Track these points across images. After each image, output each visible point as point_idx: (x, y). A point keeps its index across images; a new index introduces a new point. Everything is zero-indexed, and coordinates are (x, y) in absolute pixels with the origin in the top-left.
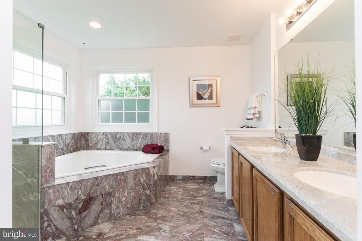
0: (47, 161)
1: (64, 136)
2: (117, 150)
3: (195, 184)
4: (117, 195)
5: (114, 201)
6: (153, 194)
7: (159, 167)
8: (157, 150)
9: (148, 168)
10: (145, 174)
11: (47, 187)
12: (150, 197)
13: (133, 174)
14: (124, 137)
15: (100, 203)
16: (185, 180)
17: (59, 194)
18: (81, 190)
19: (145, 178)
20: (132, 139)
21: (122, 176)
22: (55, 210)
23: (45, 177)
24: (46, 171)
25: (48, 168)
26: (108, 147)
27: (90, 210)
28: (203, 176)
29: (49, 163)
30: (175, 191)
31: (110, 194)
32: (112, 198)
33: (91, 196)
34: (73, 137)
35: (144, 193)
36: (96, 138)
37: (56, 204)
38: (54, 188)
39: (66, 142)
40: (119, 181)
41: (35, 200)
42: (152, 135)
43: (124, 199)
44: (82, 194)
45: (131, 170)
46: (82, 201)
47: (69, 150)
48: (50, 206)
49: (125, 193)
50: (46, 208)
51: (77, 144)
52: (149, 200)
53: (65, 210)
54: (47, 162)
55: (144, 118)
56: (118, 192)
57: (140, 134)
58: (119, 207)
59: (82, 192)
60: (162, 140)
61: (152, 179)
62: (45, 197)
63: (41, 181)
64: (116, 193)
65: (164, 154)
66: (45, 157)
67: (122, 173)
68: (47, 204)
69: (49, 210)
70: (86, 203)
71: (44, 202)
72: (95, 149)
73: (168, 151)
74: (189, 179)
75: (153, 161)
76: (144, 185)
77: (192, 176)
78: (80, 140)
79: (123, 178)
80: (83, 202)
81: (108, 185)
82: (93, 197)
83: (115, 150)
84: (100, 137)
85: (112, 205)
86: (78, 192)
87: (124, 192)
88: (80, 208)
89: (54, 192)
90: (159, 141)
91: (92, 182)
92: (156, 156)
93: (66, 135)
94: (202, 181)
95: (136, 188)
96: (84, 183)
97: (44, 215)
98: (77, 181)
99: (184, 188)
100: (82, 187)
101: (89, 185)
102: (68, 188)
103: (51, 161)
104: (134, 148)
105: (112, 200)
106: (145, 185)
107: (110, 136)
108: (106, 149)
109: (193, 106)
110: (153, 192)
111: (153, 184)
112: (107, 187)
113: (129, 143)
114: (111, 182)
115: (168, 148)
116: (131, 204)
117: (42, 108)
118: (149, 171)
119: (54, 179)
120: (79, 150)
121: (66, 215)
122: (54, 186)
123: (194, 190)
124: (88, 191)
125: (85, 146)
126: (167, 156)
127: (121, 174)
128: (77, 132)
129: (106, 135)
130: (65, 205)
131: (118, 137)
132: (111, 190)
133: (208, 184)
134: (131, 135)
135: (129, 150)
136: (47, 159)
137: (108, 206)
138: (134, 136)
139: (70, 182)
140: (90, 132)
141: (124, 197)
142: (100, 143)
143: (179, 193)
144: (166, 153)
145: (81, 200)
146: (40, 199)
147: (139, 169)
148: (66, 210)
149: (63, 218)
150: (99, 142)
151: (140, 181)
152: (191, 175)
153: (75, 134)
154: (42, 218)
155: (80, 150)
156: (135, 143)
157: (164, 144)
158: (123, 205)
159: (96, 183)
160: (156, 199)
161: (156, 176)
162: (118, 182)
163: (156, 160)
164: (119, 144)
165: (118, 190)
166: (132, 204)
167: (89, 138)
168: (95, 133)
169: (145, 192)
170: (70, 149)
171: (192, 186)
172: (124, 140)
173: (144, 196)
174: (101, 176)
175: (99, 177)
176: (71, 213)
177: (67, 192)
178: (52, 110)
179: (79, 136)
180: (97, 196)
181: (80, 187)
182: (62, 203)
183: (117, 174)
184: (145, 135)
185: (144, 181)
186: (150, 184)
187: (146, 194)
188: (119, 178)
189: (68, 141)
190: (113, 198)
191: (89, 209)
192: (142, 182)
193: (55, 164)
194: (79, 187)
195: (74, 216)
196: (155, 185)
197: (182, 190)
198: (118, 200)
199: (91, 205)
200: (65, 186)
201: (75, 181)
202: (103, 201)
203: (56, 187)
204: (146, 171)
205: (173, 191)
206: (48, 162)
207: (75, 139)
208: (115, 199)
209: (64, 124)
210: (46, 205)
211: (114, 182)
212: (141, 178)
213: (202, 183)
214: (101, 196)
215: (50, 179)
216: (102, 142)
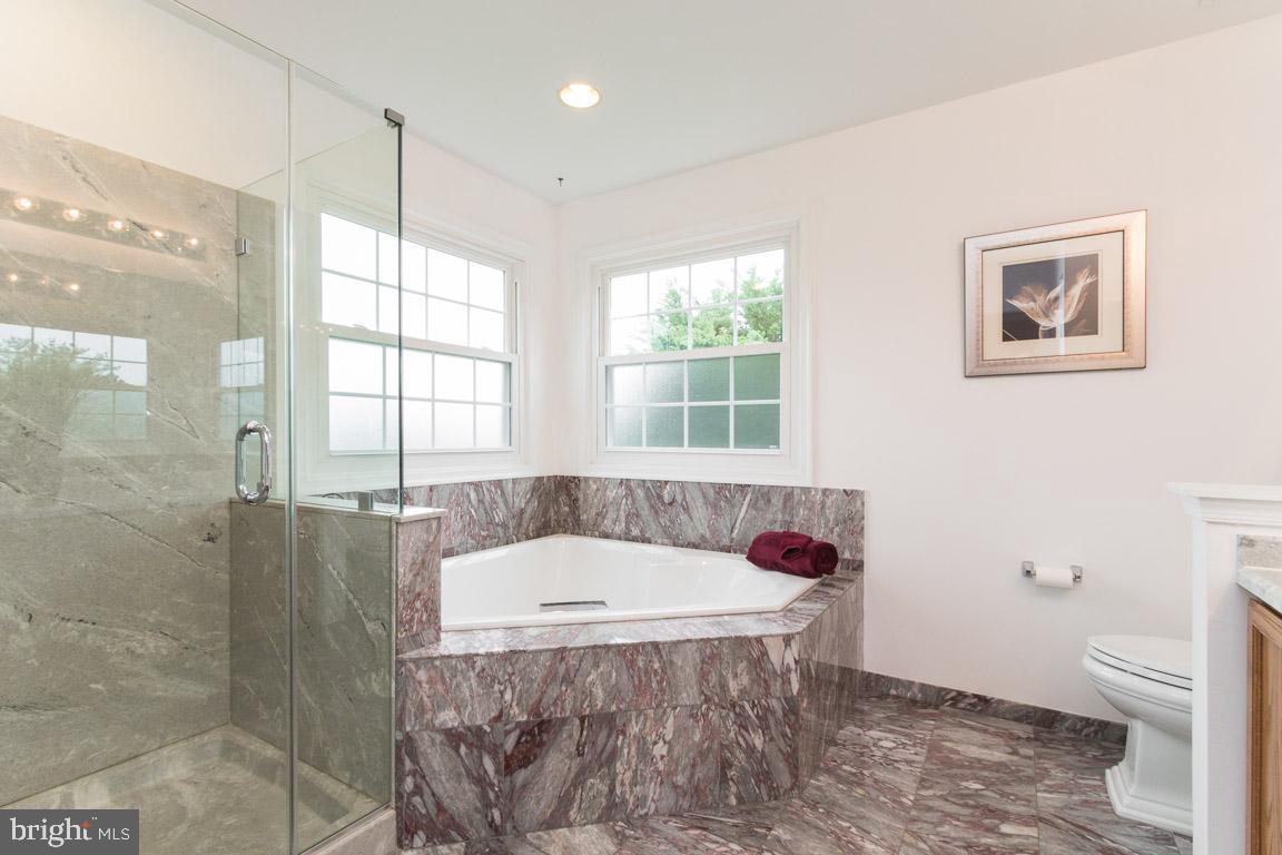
0: (414, 572)
1: (510, 485)
2: (663, 544)
3: (990, 739)
4: (634, 729)
5: (626, 751)
6: (780, 750)
7: (811, 639)
8: (807, 562)
9: (759, 640)
10: (744, 664)
11: (411, 660)
12: (767, 764)
13: (697, 655)
14: (685, 496)
15: (573, 749)
16: (937, 707)
17: (447, 691)
18: (513, 689)
19: (745, 680)
20: (715, 506)
21: (655, 659)
22: (433, 740)
23: (407, 626)
24: (410, 606)
25: (419, 594)
26: (635, 532)
27: (542, 766)
28: (1035, 708)
29: (419, 579)
30: (885, 756)
31: (609, 722)
32: (618, 738)
33: (545, 716)
34: (534, 489)
35: (740, 739)
36: (599, 496)
37: (437, 723)
38: (429, 665)
39: (516, 505)
40: (643, 679)
41: (383, 696)
42: (788, 495)
43: (660, 750)
44: (514, 704)
45: (689, 641)
46: (514, 729)
47: (522, 530)
48: (421, 725)
49: (665, 728)
50: (408, 729)
51: (546, 511)
52: (765, 777)
53: (463, 749)
54: (415, 576)
55: (761, 429)
56: (638, 717)
57: (743, 488)
58: (641, 775)
59: (516, 696)
60: (832, 518)
61: (776, 687)
62: (406, 691)
63: (397, 637)
64: (630, 720)
65: (839, 580)
66: (409, 560)
67: (655, 645)
68: (413, 718)
69: (417, 736)
70: (529, 738)
71: (403, 708)
72: (597, 533)
73: (858, 566)
74: (962, 705)
75: (788, 611)
76: (742, 707)
77: (975, 696)
78: (556, 501)
79: (656, 666)
80: (518, 732)
81: (602, 684)
82: (550, 721)
83: (656, 543)
84: (611, 494)
85: (618, 764)
86: (502, 693)
87: (660, 721)
88: (509, 753)
89: (430, 681)
90: (819, 523)
91: (548, 664)
92: (801, 584)
93: (514, 481)
94: (1030, 729)
95: (711, 714)
96: (521, 665)
97: (403, 751)
98: (499, 654)
99: (934, 748)
100: (516, 679)
101: (538, 673)
102: (472, 674)
103: (426, 574)
104: (721, 544)
105: (615, 748)
106: (747, 707)
107: (640, 493)
108: (628, 537)
109: (983, 371)
110: (783, 746)
111: (780, 713)
112: (599, 693)
113: (703, 521)
114: (614, 675)
115: (859, 557)
116: (687, 773)
117: (397, 395)
118: (765, 653)
119: (438, 634)
120: (553, 533)
121: (465, 766)
122: (432, 659)
123: (986, 773)
124: (535, 697)
125: (569, 519)
126: (851, 589)
127: (649, 648)
128: (545, 474)
129: (629, 488)
130: (461, 729)
131: (667, 499)
132: (614, 708)
133: (1068, 753)
134: (711, 493)
135: (705, 549)
136: (413, 564)
137: (601, 766)
138: (723, 495)
139: (477, 655)
140: (581, 474)
141: (661, 743)
142: (611, 515)
143: (904, 767)
144: (852, 575)
145: (513, 725)
146: (393, 696)
147: (720, 640)
148: (467, 748)
149: (459, 775)
150: (607, 512)
151: (724, 687)
152: (971, 689)
153: (539, 479)
154: (399, 760)
155: (556, 533)
156: (724, 523)
157: (839, 535)
158: (659, 773)
159: (562, 669)
160: (795, 776)
161: (794, 679)
162: (640, 681)
163: (797, 605)
164: (670, 521)
165: (640, 712)
166: (692, 775)
167: (581, 497)
168: (596, 480)
169: (745, 739)
170: (527, 529)
171: (974, 748)
172: (686, 509)
173: (741, 756)
174: (578, 649)
175: (571, 649)
176: (482, 765)
177: (469, 686)
178: (475, 403)
179: (553, 487)
180: (564, 721)
181: (510, 675)
182: (456, 724)
183: (635, 647)
184: (763, 495)
185: (741, 691)
186: (768, 709)
187: (751, 750)
188: (641, 664)
189: (520, 503)
190: (621, 738)
191: (538, 763)
192: (735, 694)
193: (440, 584)
194: (507, 677)
195: (492, 777)
196: (792, 718)
197: (922, 758)
198: (638, 749)
199: (545, 748)
200: (464, 665)
201: (492, 654)
202: (585, 743)
203: (437, 663)
204: (749, 650)
205: (879, 753)
206: (418, 574)
207: (540, 496)
208: (629, 744)
209: (509, 449)
210: (410, 719)
211: (625, 677)
212: (730, 676)
213: (1028, 739)
214: (577, 722)
215: (424, 633)
216: (618, 510)
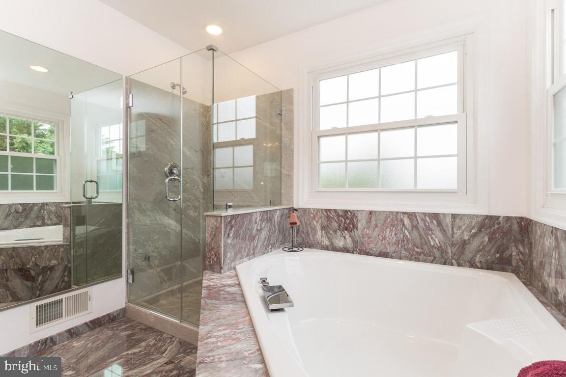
1: (449, 220)
23: (209, 260)
24: (210, 252)
25: (213, 248)
29: (213, 242)
34: (483, 226)
47: (465, 259)
54: (212, 239)
93: (454, 216)
103: (216, 240)
136: (211, 234)
170: (473, 258)
189: (462, 235)
215: (215, 266)
